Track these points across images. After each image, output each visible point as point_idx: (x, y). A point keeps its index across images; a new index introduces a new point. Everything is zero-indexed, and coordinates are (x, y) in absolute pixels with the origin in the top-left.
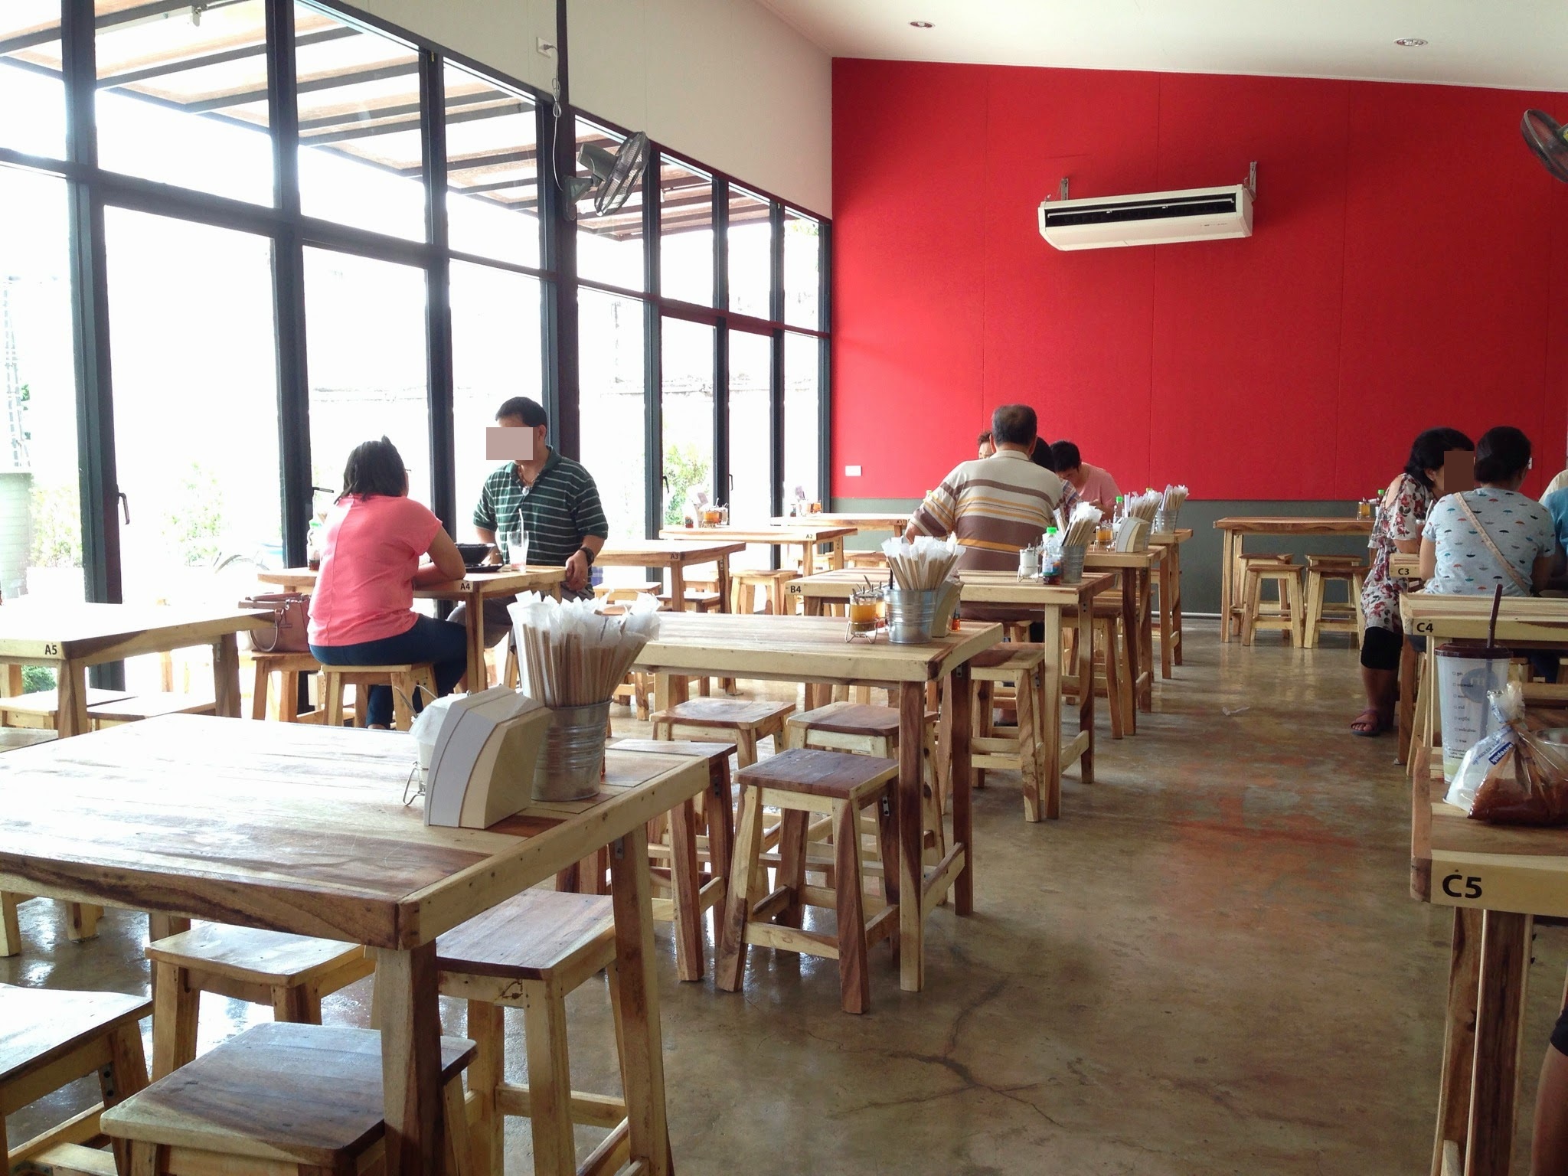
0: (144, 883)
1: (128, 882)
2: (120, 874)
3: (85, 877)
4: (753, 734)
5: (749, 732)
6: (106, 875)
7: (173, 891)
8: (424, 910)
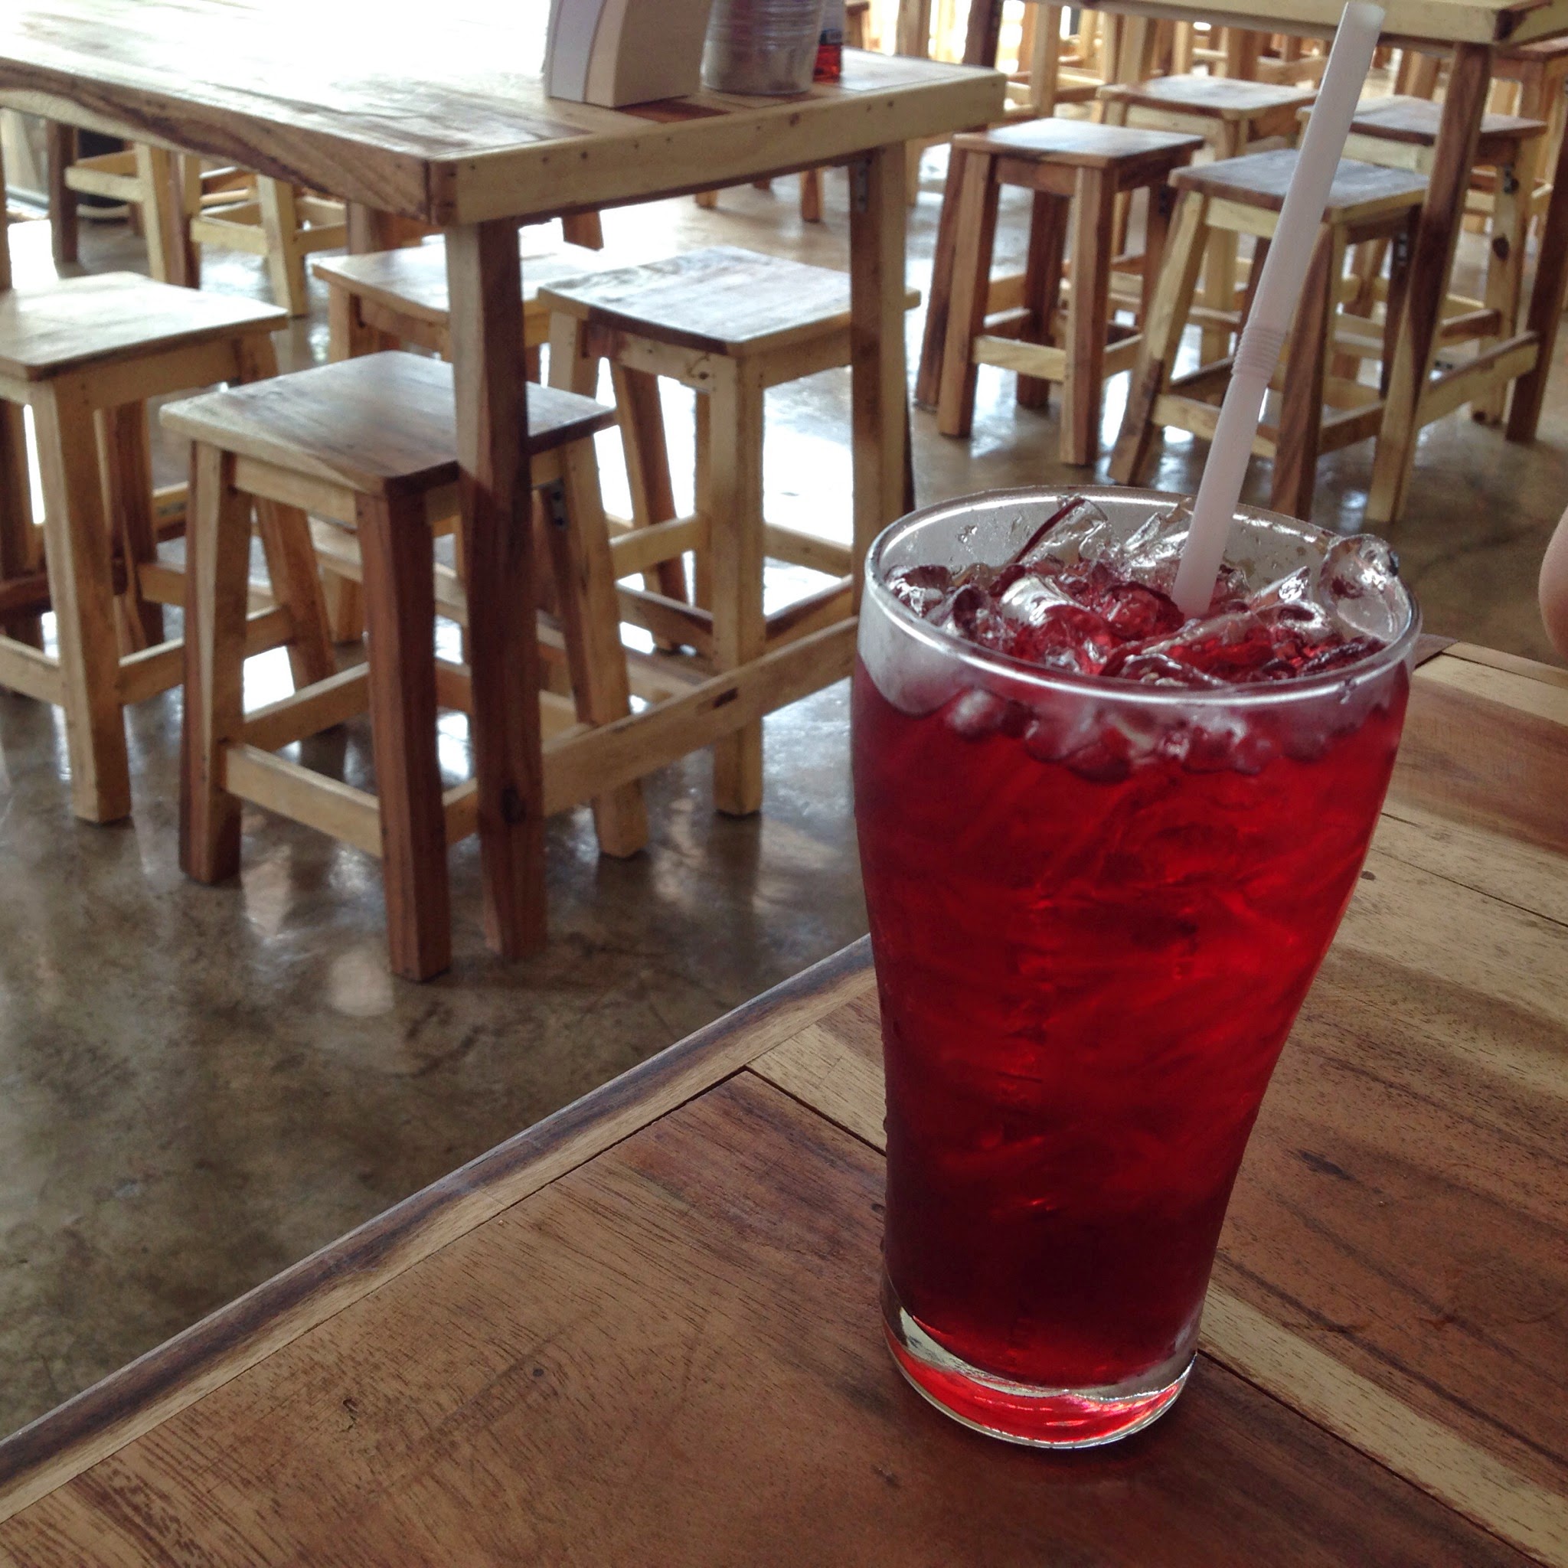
0: (184, 116)
1: (172, 113)
2: (161, 102)
3: (131, 104)
4: (1244, 129)
5: (1236, 124)
6: (149, 103)
7: (210, 128)
8: (463, 175)
